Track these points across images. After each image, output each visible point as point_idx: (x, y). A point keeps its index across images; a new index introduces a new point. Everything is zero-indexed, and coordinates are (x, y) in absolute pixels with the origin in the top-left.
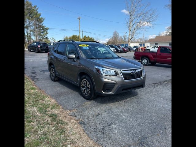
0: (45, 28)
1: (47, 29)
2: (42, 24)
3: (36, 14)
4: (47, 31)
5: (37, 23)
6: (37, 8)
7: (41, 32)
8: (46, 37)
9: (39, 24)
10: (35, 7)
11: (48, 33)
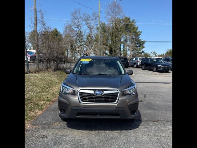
0: (142, 42)
1: (144, 42)
2: (139, 38)
3: (134, 28)
4: (143, 45)
5: (134, 37)
6: (134, 22)
7: (138, 47)
8: (142, 51)
9: (136, 38)
10: (133, 21)
11: (144, 47)
